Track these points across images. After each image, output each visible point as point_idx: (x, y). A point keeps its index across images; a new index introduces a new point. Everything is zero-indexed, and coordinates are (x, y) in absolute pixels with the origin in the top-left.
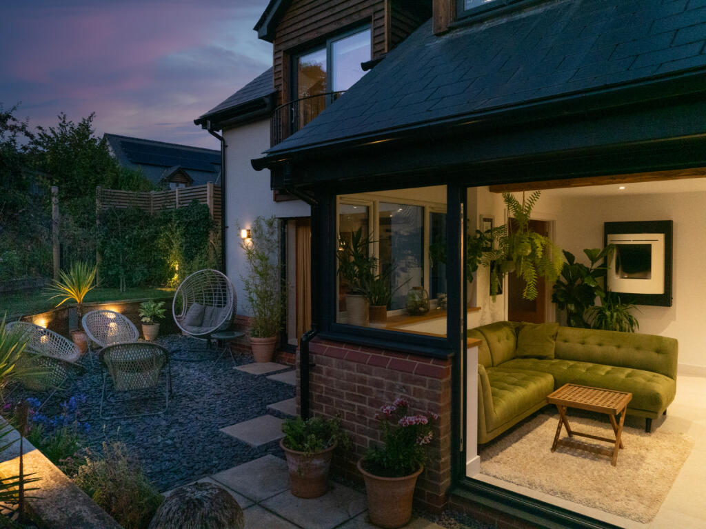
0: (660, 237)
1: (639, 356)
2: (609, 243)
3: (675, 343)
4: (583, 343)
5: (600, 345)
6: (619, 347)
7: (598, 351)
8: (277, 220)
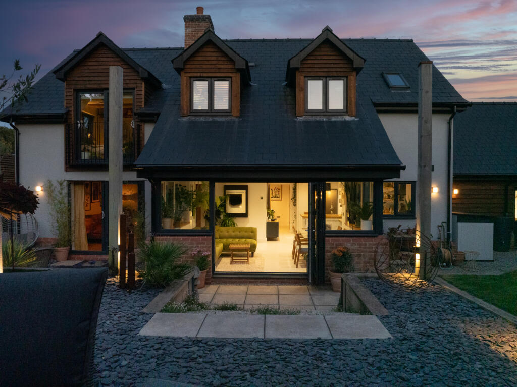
0: (244, 191)
1: (246, 234)
2: (226, 194)
3: (256, 229)
4: (228, 232)
5: (234, 232)
6: (240, 232)
7: (233, 234)
8: (66, 182)
